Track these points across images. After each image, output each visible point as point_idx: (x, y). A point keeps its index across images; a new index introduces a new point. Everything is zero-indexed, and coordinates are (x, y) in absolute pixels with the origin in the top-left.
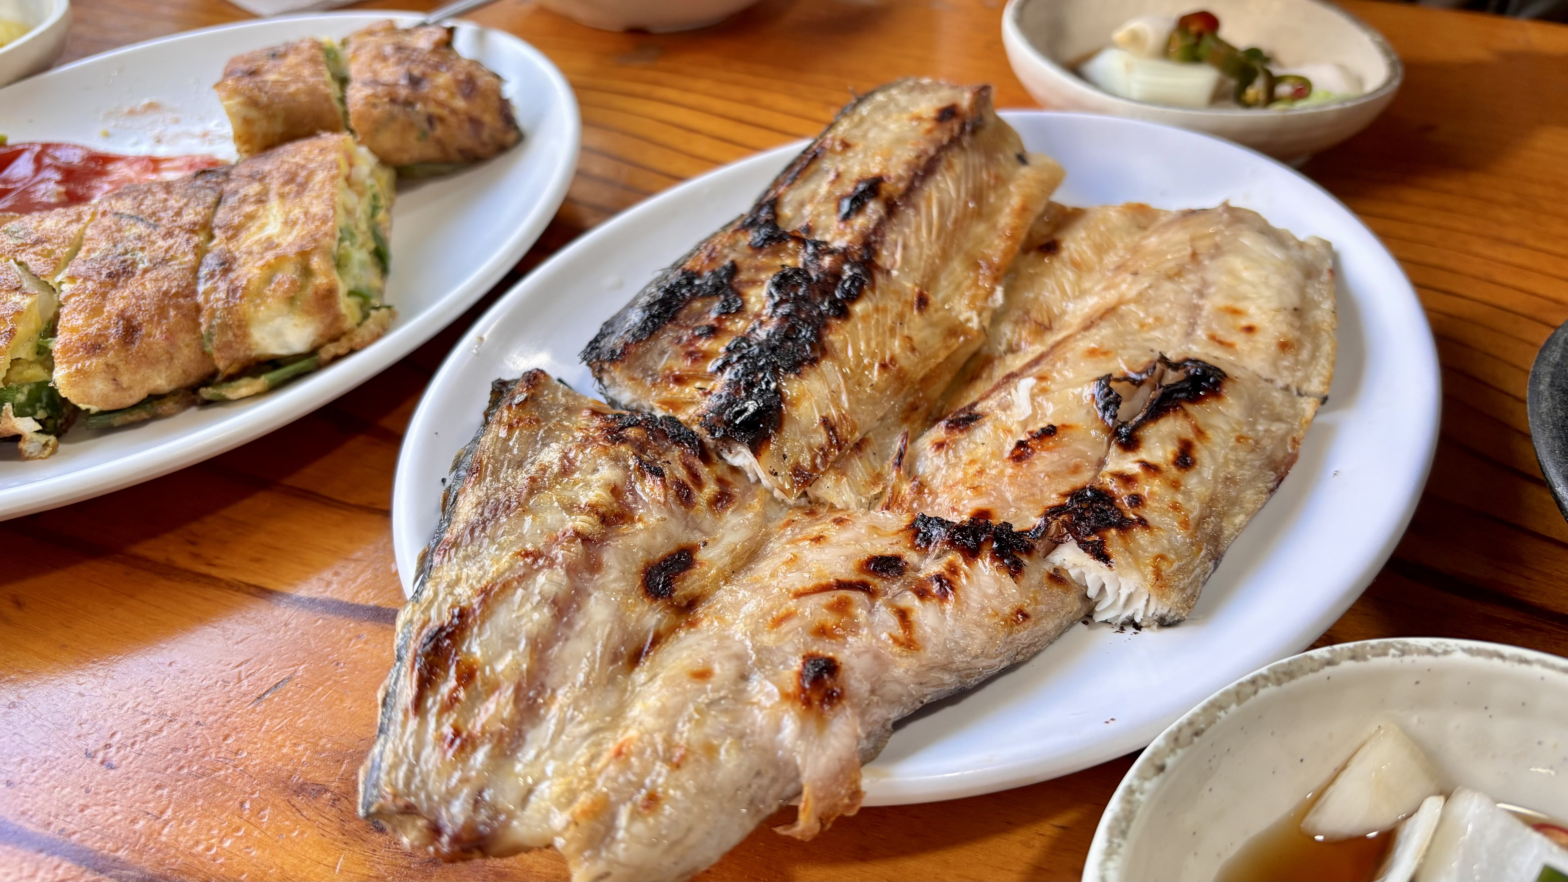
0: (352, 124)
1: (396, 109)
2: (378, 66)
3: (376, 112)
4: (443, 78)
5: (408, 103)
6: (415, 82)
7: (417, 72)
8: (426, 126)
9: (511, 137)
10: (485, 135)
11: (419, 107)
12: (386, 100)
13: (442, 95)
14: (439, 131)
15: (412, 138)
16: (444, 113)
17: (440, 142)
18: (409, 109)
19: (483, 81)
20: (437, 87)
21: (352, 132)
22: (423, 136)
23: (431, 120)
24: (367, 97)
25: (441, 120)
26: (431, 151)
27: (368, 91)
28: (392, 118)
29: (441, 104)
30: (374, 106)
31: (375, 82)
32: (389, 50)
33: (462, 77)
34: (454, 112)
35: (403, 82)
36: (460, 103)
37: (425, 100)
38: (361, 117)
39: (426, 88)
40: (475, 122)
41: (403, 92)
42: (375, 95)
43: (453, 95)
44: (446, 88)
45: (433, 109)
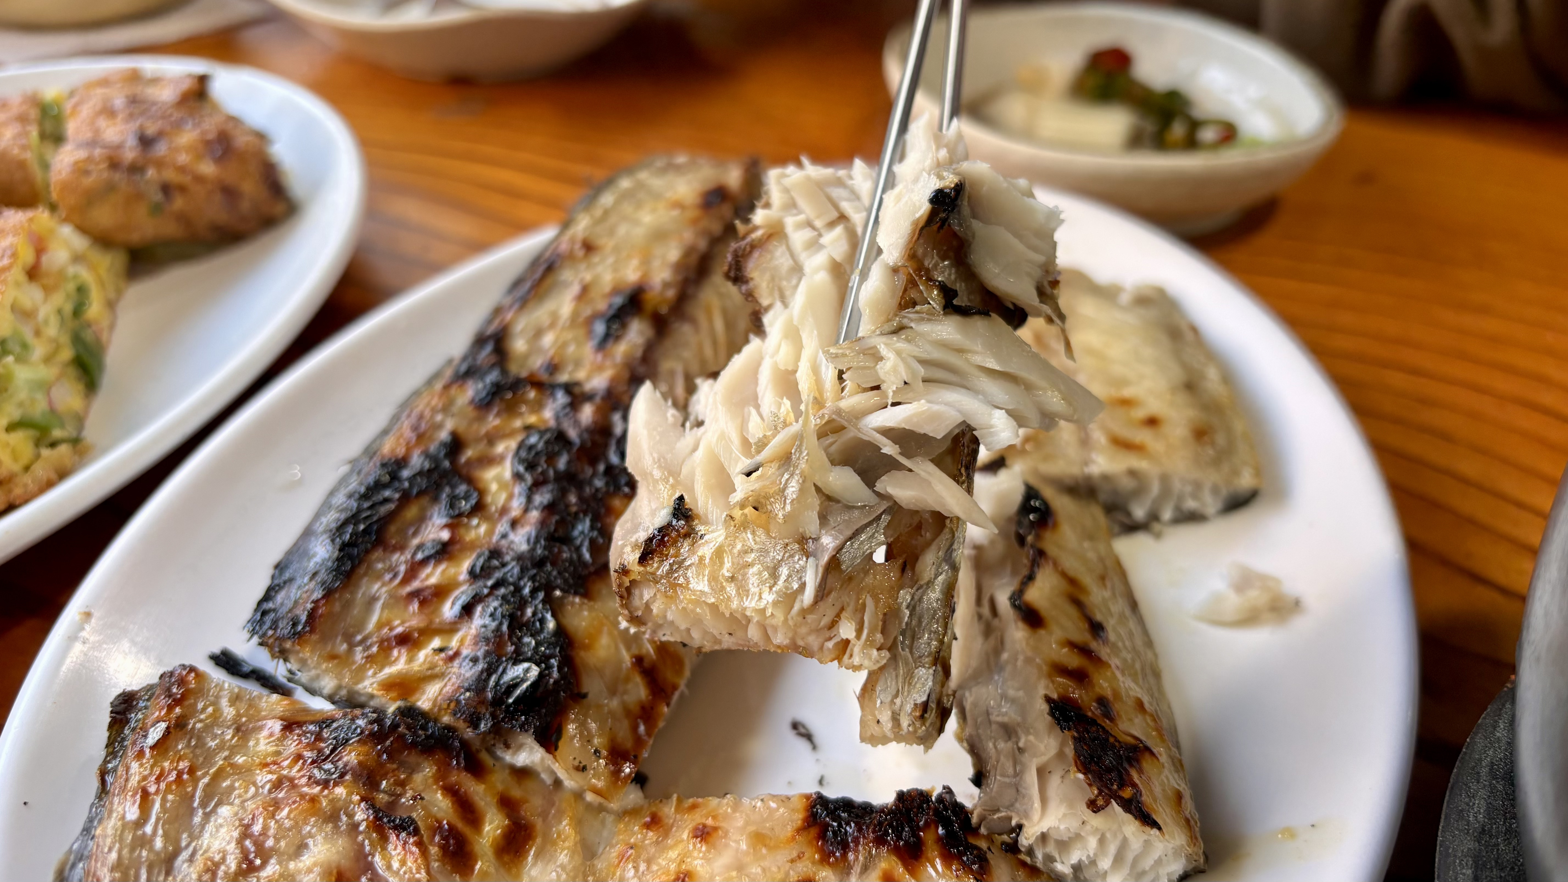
0: (54, 196)
1: (117, 176)
2: (102, 123)
3: (88, 182)
4: (188, 136)
5: (135, 169)
6: (146, 142)
7: (151, 129)
8: (158, 197)
9: (279, 208)
10: (245, 206)
11: (151, 173)
12: (103, 166)
13: (183, 158)
14: (179, 203)
15: (141, 212)
16: (186, 180)
17: (183, 218)
18: (137, 177)
19: (241, 141)
20: (177, 150)
21: (53, 208)
22: (156, 210)
23: (166, 189)
24: (76, 163)
25: (182, 189)
26: (169, 229)
27: (82, 154)
28: (110, 188)
29: (182, 169)
30: (86, 173)
31: (92, 143)
32: (119, 102)
33: (211, 136)
34: (199, 179)
35: (131, 142)
36: (208, 168)
37: (160, 164)
38: (65, 187)
39: (161, 149)
40: (229, 192)
41: (130, 154)
42: (89, 160)
43: (199, 157)
44: (190, 149)
45: (170, 175)
